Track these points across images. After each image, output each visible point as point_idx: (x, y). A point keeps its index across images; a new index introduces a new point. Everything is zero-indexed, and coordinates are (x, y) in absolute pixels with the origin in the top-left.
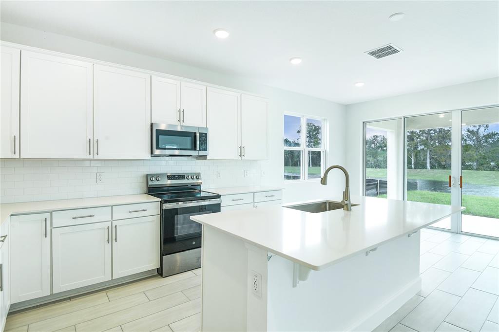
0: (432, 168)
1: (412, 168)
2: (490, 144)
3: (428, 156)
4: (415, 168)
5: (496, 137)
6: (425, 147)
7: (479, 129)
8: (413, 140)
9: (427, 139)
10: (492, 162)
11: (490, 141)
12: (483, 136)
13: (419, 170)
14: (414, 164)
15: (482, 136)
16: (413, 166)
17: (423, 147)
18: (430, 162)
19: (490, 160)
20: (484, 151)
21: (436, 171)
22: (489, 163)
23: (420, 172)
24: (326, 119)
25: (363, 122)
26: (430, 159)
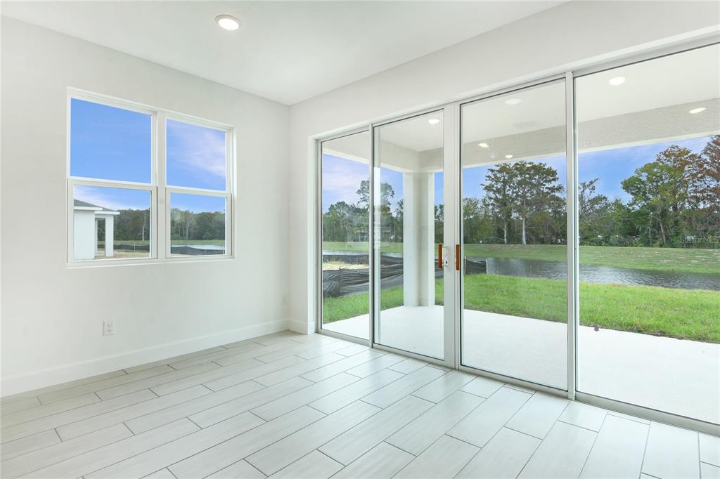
0: (528, 243)
1: (504, 243)
2: (597, 211)
3: (524, 227)
4: (508, 243)
5: (603, 201)
6: (520, 215)
7: (584, 191)
8: (505, 204)
9: (522, 204)
10: (599, 234)
11: (597, 207)
12: (589, 201)
13: (512, 245)
14: (507, 237)
15: (586, 200)
16: (505, 239)
17: (517, 215)
18: (526, 235)
19: (598, 232)
20: (590, 220)
21: (533, 246)
22: (597, 236)
23: (512, 248)
24: (232, 128)
25: (317, 140)
26: (526, 230)
